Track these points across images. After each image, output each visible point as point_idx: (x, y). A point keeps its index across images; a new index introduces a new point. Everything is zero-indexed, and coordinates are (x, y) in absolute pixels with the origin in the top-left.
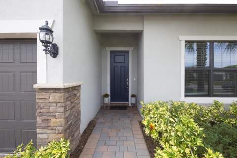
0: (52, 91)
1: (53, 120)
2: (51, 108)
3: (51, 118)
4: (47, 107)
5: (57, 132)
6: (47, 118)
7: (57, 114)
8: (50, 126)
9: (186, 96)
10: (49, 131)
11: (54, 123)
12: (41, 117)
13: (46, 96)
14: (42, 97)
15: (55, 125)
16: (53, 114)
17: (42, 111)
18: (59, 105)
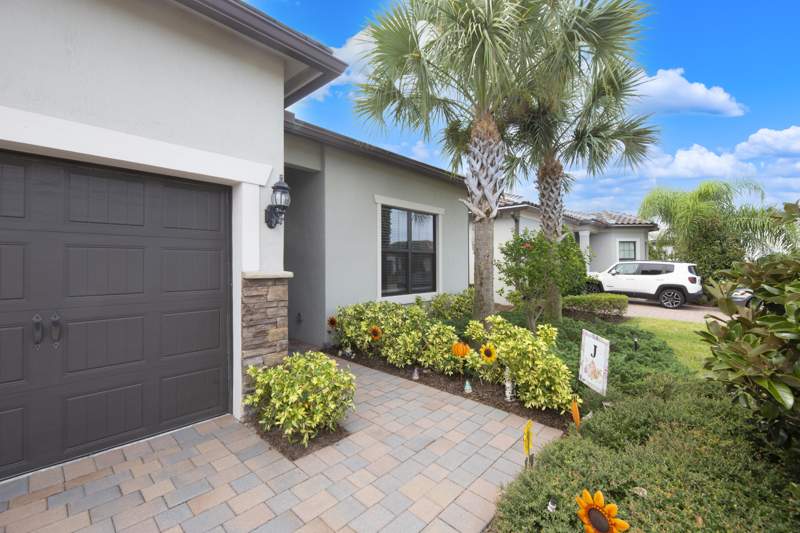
0: (270, 283)
1: (272, 330)
2: (269, 311)
3: (268, 327)
4: (262, 310)
5: (278, 349)
6: (264, 327)
7: (278, 319)
8: (268, 342)
9: (384, 295)
10: (263, 351)
11: (274, 335)
12: (251, 329)
13: (262, 291)
14: (255, 293)
15: (276, 338)
16: (271, 321)
17: (254, 317)
18: (282, 304)
